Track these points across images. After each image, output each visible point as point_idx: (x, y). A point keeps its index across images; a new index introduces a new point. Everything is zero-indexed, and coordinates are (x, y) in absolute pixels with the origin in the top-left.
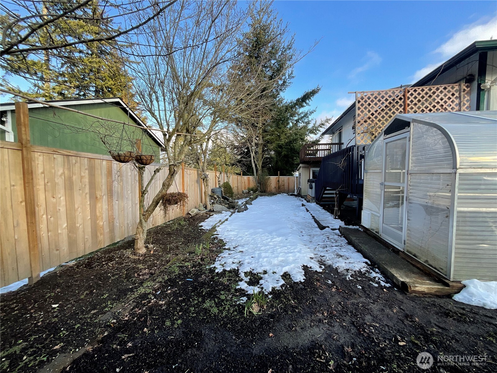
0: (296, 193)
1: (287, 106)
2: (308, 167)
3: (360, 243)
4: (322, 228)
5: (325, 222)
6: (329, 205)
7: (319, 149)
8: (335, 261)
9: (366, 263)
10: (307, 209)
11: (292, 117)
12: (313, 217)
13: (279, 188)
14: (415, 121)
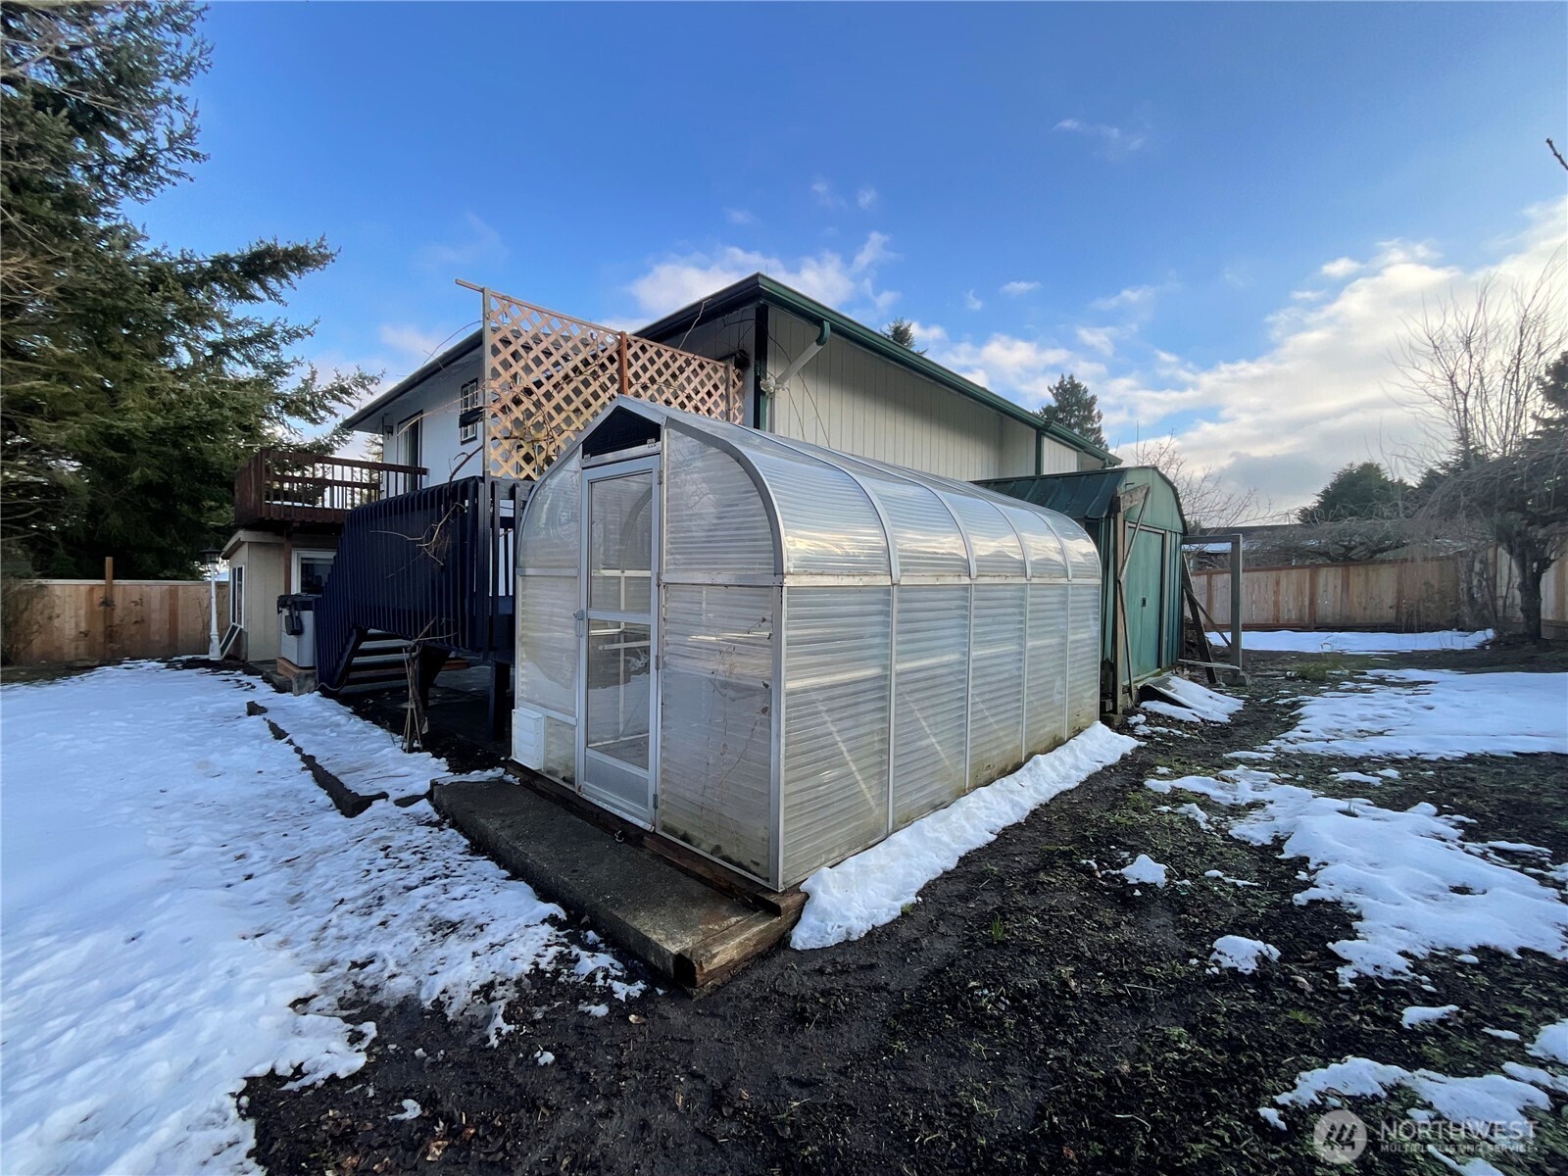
0: (215, 655)
1: (158, 269)
2: (280, 546)
3: (518, 838)
4: (351, 804)
5: (368, 774)
6: (376, 694)
7: (329, 477)
8: (427, 967)
9: (552, 920)
10: (273, 727)
11: (189, 322)
12: (309, 761)
13: (110, 634)
14: (672, 422)
